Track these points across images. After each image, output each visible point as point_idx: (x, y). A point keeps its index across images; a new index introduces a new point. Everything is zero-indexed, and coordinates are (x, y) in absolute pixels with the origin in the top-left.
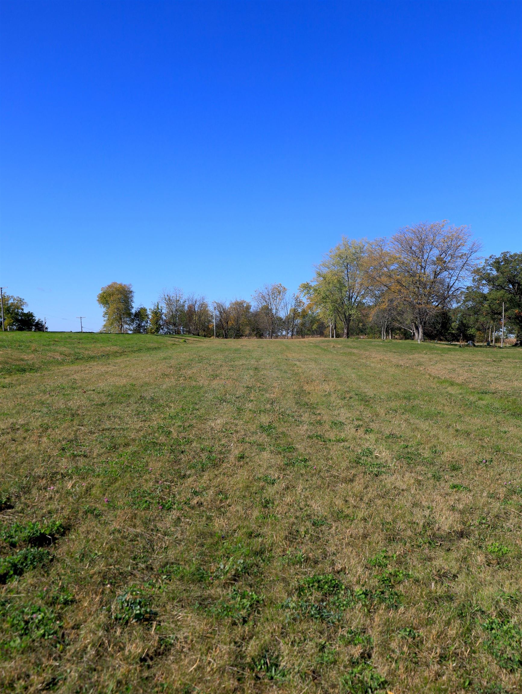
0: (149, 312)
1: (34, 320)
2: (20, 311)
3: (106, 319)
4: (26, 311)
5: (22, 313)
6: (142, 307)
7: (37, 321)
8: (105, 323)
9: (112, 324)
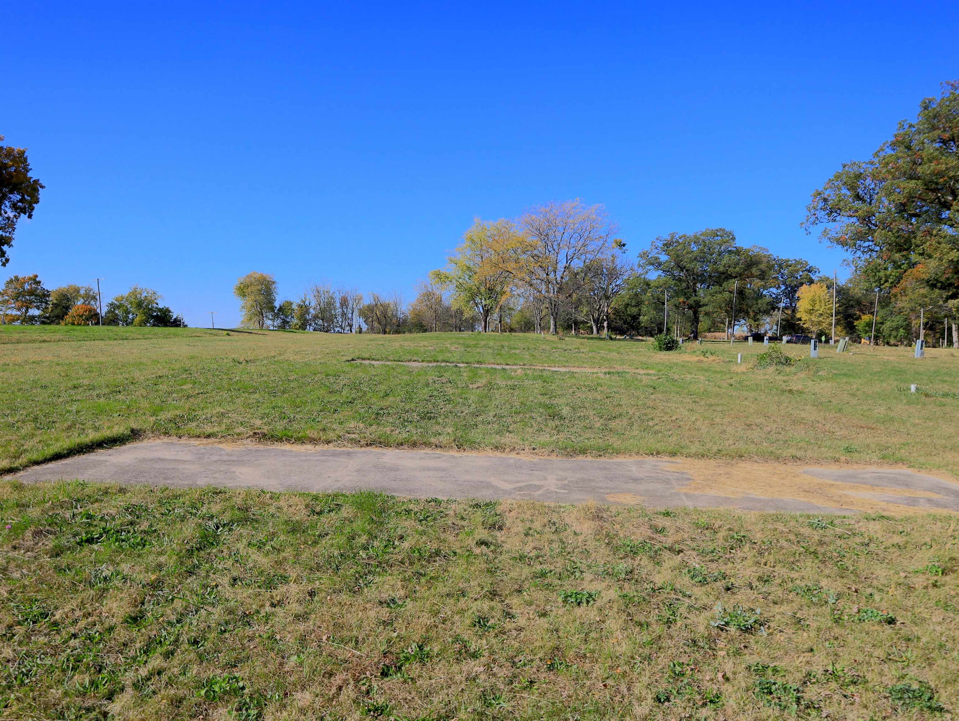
0: (294, 307)
1: (171, 317)
2: (155, 305)
3: (243, 313)
4: (161, 306)
5: (156, 308)
6: (287, 300)
7: (174, 317)
8: (242, 319)
9: (251, 319)
